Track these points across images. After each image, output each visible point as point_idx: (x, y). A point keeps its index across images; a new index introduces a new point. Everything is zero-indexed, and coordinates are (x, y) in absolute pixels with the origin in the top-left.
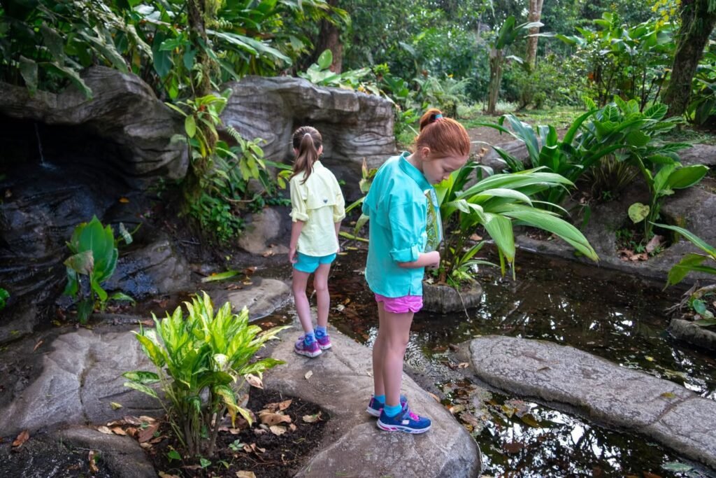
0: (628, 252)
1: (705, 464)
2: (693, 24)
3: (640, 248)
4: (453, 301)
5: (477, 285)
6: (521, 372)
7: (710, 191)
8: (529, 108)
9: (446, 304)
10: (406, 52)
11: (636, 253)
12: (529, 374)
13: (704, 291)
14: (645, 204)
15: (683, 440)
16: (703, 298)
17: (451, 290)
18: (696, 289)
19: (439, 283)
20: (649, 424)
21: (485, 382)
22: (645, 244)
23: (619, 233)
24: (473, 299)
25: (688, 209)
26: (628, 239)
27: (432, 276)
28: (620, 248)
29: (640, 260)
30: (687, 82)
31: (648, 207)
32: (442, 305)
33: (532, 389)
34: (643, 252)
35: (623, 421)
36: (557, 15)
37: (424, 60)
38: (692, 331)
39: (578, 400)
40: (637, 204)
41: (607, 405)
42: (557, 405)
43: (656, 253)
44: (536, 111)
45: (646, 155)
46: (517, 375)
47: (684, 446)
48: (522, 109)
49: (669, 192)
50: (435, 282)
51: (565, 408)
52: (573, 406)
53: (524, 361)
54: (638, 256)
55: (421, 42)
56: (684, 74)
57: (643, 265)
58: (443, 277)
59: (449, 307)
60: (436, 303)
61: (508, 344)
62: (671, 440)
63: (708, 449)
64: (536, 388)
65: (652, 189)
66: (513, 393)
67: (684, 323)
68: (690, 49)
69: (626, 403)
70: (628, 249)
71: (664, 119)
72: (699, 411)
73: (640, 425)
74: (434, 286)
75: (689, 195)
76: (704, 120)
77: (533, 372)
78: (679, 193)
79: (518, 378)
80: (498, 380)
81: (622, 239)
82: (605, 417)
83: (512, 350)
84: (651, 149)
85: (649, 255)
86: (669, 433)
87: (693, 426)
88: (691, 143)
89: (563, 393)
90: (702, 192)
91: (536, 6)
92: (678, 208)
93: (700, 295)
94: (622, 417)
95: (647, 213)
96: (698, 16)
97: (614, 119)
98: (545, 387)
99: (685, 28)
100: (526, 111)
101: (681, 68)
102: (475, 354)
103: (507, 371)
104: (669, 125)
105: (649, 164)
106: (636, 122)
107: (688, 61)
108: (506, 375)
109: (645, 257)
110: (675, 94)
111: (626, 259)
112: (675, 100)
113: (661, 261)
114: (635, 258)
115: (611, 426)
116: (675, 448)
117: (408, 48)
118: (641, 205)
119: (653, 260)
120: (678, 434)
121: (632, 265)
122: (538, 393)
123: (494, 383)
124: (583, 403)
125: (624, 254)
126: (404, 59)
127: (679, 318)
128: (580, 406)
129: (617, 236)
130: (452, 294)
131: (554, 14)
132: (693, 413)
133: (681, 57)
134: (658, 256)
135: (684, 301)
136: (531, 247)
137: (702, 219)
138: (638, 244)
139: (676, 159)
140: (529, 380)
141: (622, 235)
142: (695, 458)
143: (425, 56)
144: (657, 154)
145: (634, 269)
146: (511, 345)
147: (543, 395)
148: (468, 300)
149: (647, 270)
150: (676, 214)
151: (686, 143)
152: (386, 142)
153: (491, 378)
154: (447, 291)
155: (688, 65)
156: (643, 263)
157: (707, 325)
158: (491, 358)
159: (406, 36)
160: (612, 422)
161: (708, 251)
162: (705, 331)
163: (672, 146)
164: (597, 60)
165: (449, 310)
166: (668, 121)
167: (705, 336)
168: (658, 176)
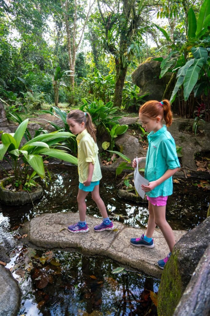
0: (105, 161)
1: (128, 265)
2: (120, 72)
3: (109, 159)
4: (27, 198)
5: (40, 187)
6: (52, 234)
7: (130, 135)
8: (73, 105)
9: (23, 200)
10: (21, 82)
11: (108, 161)
12: (56, 235)
13: (129, 176)
14: (108, 142)
15: (120, 254)
16: (129, 179)
17: (25, 193)
18: (126, 176)
19: (19, 190)
20: (107, 250)
21: (34, 245)
22: (110, 157)
23: (101, 154)
24: (37, 195)
25: (123, 142)
26: (105, 156)
27: (16, 187)
28: (102, 160)
29: (109, 164)
30: (120, 94)
31: (109, 143)
32: (21, 201)
33: (56, 243)
34: (110, 161)
35: (96, 251)
36: (84, 71)
37: (29, 85)
38: (126, 194)
39: (77, 244)
40: (105, 142)
41: (89, 244)
42: (68, 249)
43: (114, 161)
44: (75, 106)
45: (107, 122)
46: (50, 236)
47: (120, 258)
48: (70, 106)
49: (115, 136)
50: (17, 190)
51: (71, 250)
52: (75, 248)
53: (54, 227)
54: (108, 163)
55: (28, 78)
56: (119, 91)
57: (110, 166)
58: (21, 187)
59: (25, 202)
60: (18, 201)
61: (48, 218)
62: (115, 256)
63: (130, 256)
64: (58, 242)
65: (110, 136)
66: (47, 248)
67: (123, 191)
68: (120, 81)
69: (98, 240)
70: (105, 160)
71: (112, 108)
72: (127, 236)
73: (103, 251)
74: (16, 192)
75: (123, 137)
76: (128, 108)
77: (58, 233)
78: (120, 136)
79: (50, 238)
80: (40, 242)
81: (103, 156)
82: (88, 251)
83: (50, 221)
84: (109, 119)
85: (112, 162)
86: (115, 252)
87: (124, 245)
88: (122, 117)
89: (70, 242)
90: (127, 135)
91: (72, 65)
92: (120, 142)
93: (128, 178)
94: (95, 249)
95: (109, 145)
96: (121, 69)
97: (95, 108)
98: (63, 240)
99: (117, 74)
100: (71, 106)
101: (118, 88)
102: (31, 228)
103: (45, 235)
104: (114, 110)
105: (108, 125)
106: (102, 109)
107: (120, 86)
108: (45, 238)
109: (111, 163)
110: (117, 98)
111: (104, 164)
112: (117, 101)
113: (116, 164)
114: (107, 163)
115: (91, 255)
116: (117, 260)
117: (21, 80)
118: (107, 142)
119: (114, 164)
120: (118, 251)
121: (107, 167)
122: (59, 245)
123: (38, 244)
124: (79, 246)
125: (104, 163)
126: (20, 85)
127: (121, 189)
128: (78, 247)
129: (101, 155)
130: (26, 195)
131: (83, 71)
132: (124, 237)
133: (117, 85)
134: (115, 162)
135: (122, 181)
136: (69, 164)
137: (128, 146)
138: (108, 158)
139: (117, 123)
140: (55, 238)
141: (103, 154)
142: (125, 263)
143: (30, 84)
144: (110, 122)
145: (107, 168)
146: (50, 219)
147: (61, 245)
148: (34, 196)
149: (112, 168)
150: (120, 144)
151: (120, 117)
152: (2, 121)
153: (37, 242)
154: (23, 194)
155: (120, 88)
156: (110, 165)
157: (130, 190)
158: (39, 229)
159: (21, 75)
160: (91, 253)
161: (127, 160)
162: (130, 193)
163: (116, 118)
164: (91, 85)
165: (25, 203)
166: (114, 108)
167: (130, 195)
168: (112, 130)
